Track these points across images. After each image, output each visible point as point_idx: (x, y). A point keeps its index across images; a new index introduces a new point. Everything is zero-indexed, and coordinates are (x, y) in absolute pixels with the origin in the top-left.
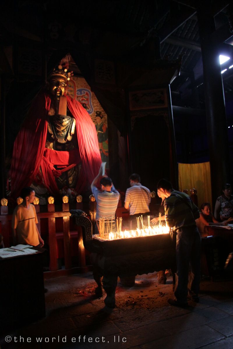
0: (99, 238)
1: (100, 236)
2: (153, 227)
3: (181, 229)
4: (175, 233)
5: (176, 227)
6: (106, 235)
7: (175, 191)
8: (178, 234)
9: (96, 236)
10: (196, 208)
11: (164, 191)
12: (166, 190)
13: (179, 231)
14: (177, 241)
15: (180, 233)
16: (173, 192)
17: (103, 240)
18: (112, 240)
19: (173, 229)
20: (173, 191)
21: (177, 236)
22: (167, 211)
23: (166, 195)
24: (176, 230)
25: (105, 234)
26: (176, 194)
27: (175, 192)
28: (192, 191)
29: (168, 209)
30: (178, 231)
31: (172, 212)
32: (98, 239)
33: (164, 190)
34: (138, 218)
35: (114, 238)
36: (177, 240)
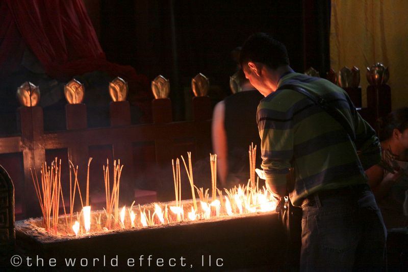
0: (42, 230)
1: (44, 224)
2: (226, 191)
3: (317, 199)
4: (296, 211)
5: (298, 193)
6: (69, 219)
7: (294, 74)
8: (307, 215)
9: (32, 226)
10: (369, 128)
11: (260, 73)
12: (264, 68)
13: (308, 205)
14: (304, 239)
15: (314, 210)
16: (290, 76)
17: (50, 238)
18: (83, 235)
19: (289, 200)
20: (289, 72)
21: (303, 221)
22: (267, 140)
23: (265, 86)
24: (299, 202)
25: (62, 217)
26: (298, 83)
27: (296, 78)
28: (372, 72)
29: (271, 132)
30: (306, 205)
31: (282, 141)
32: (36, 234)
33: (257, 68)
34: (178, 160)
35: (91, 230)
36: (304, 235)
